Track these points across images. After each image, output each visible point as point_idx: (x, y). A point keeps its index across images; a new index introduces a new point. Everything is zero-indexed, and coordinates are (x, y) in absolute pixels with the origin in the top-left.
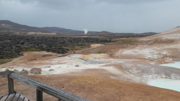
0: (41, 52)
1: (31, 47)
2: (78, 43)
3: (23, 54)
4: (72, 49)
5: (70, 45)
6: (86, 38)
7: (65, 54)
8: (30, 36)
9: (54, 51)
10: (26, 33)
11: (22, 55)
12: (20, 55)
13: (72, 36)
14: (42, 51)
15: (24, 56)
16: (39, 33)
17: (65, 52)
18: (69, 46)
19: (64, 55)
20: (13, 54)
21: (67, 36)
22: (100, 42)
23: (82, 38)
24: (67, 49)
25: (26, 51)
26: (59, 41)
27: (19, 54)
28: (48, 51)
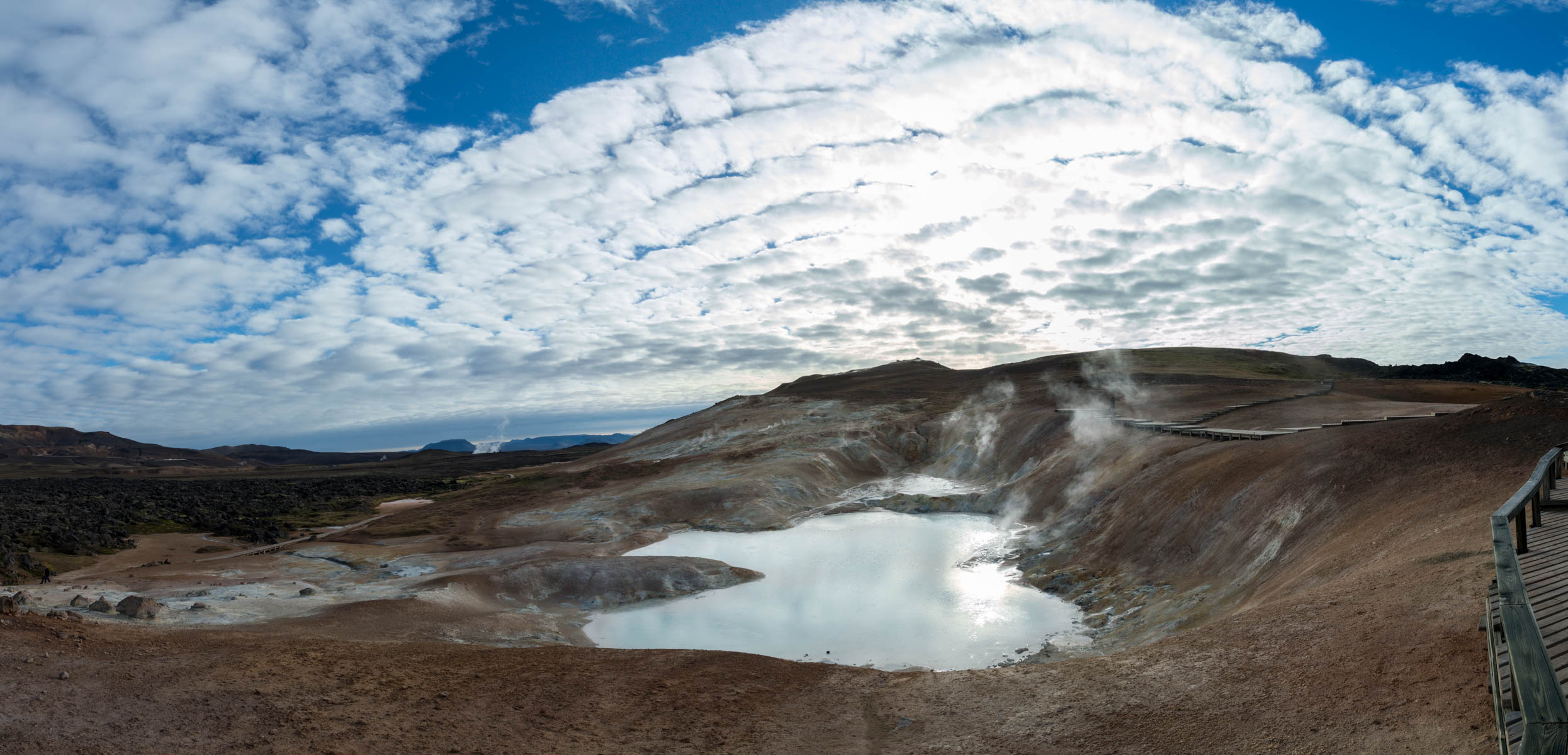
0: (194, 535)
1: (162, 518)
2: (330, 498)
3: (133, 541)
4: (307, 523)
5: (301, 508)
6: (365, 477)
7: (275, 543)
8: (168, 480)
9: (236, 533)
10: (157, 471)
11: (131, 545)
12: (124, 546)
13: (311, 476)
14: (197, 532)
15: (135, 547)
16: (198, 469)
17: (278, 535)
18: (295, 513)
19: (275, 546)
20: (103, 542)
21: (293, 476)
22: (416, 492)
23: (348, 477)
24: (287, 526)
25: (145, 533)
26: (261, 494)
27: (122, 542)
28: (219, 531)
